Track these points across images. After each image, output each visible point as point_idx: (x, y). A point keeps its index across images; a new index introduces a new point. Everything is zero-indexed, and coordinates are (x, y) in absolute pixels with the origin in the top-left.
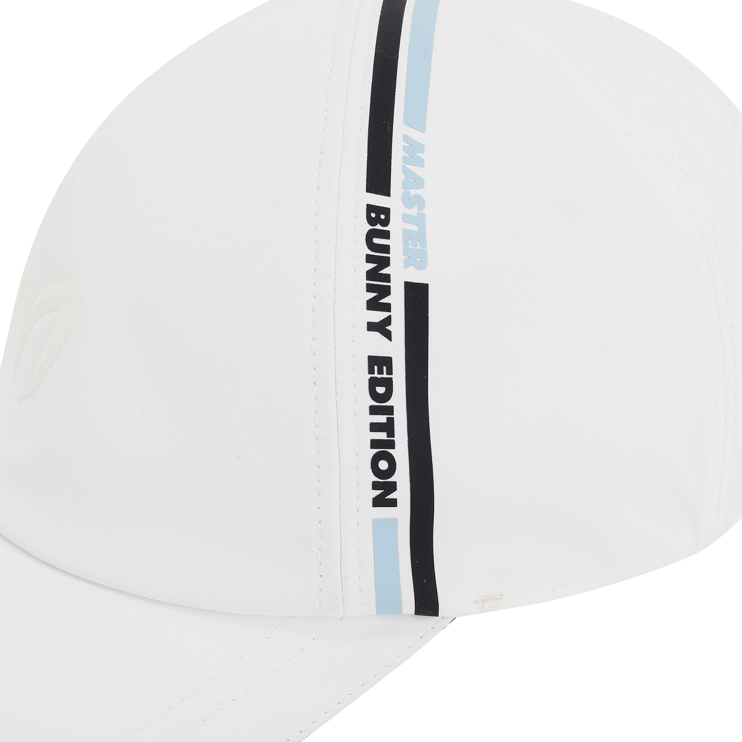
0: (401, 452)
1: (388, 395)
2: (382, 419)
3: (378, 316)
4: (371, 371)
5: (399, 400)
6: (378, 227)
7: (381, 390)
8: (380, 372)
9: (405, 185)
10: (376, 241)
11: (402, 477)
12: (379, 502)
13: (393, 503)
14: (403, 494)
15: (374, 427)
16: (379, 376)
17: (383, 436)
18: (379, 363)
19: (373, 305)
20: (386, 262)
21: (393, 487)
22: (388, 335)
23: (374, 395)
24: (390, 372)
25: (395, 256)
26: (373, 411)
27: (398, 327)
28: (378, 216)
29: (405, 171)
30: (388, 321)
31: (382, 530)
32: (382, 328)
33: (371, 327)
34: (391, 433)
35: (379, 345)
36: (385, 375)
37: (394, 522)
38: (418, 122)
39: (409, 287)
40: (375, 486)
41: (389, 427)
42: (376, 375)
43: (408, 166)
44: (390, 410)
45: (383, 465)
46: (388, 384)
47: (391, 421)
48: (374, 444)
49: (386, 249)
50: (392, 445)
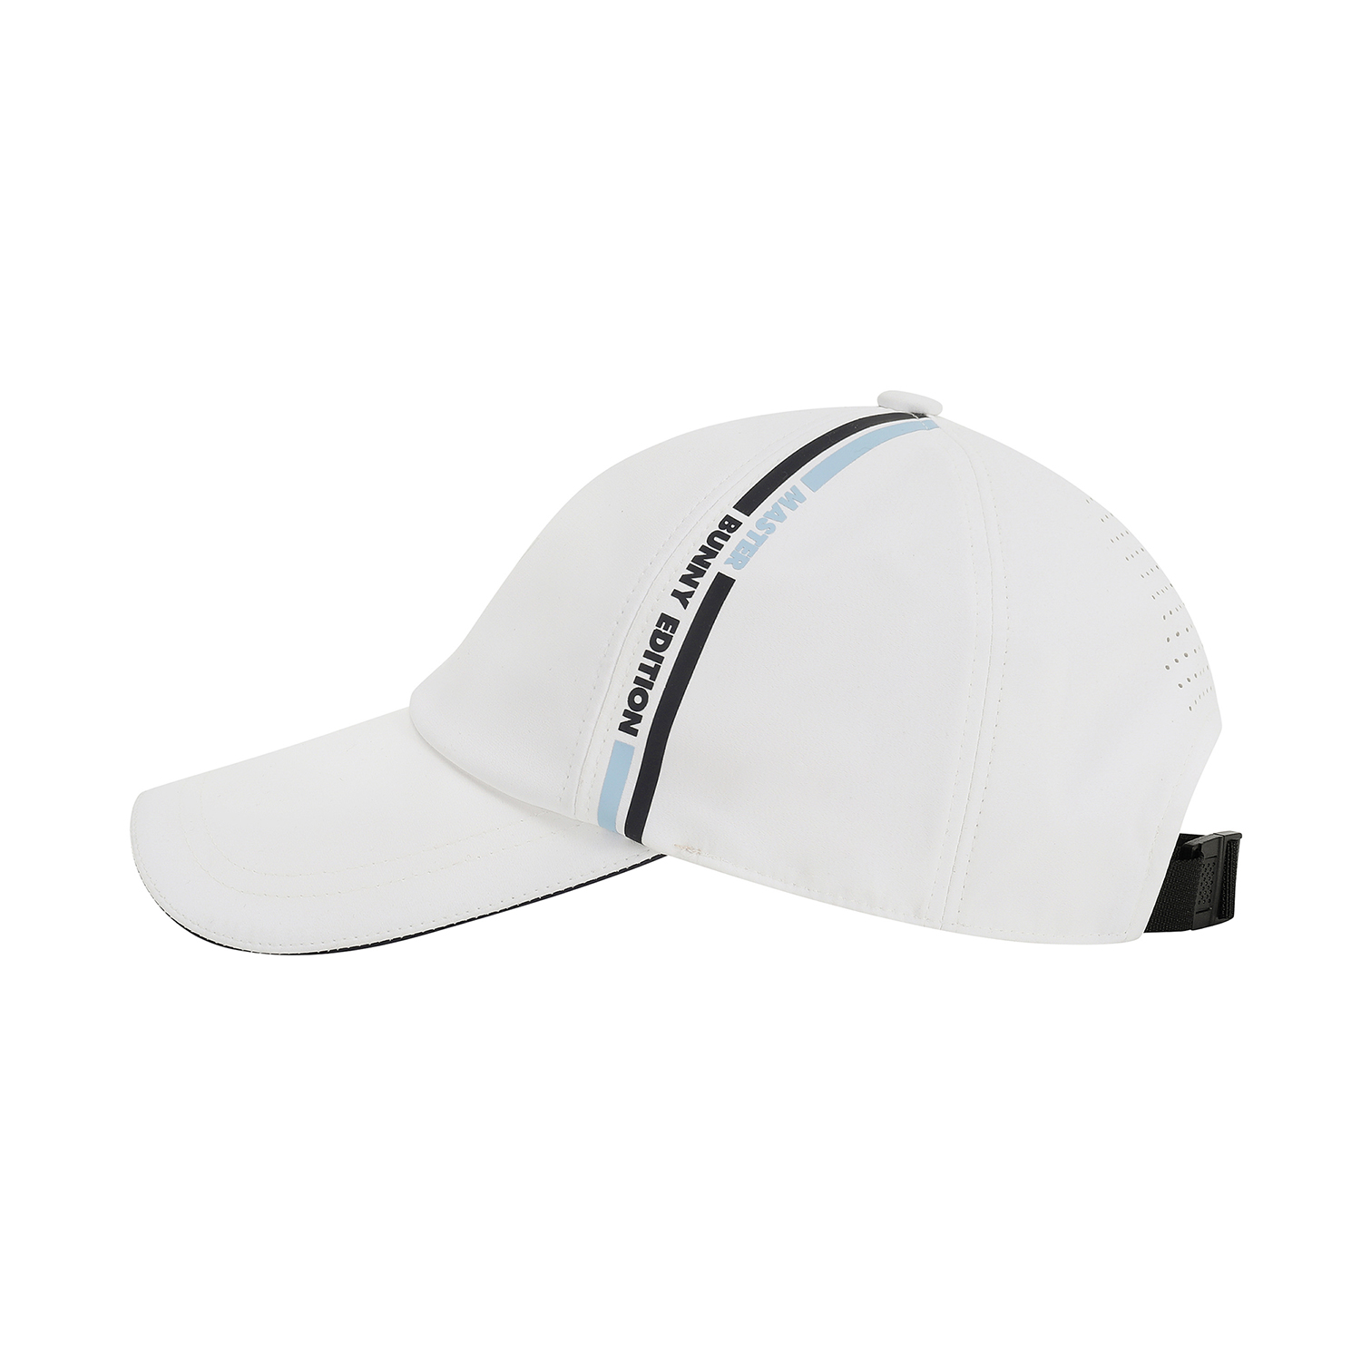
0: (655, 695)
1: (664, 648)
2: (651, 664)
3: (685, 588)
4: (659, 625)
5: (671, 656)
6: (725, 531)
7: (660, 642)
8: (666, 628)
9: (767, 515)
10: (716, 539)
11: (649, 714)
12: (625, 728)
13: (635, 733)
14: (644, 727)
15: (643, 668)
16: (664, 631)
17: (646, 677)
18: (668, 622)
19: (685, 579)
20: (714, 555)
21: (638, 719)
22: (685, 604)
23: (653, 643)
24: (673, 631)
25: (723, 554)
26: (647, 655)
27: (696, 602)
28: (729, 525)
29: (775, 506)
30: (691, 594)
31: (621, 752)
32: (683, 598)
33: (676, 594)
34: (654, 677)
35: (674, 608)
36: (668, 632)
37: (632, 749)
38: (815, 483)
39: (720, 577)
40: (626, 713)
41: (654, 672)
42: (661, 629)
43: (781, 506)
44: (660, 659)
45: (638, 700)
46: (668, 639)
47: (657, 668)
48: (638, 680)
49: (720, 547)
50: (650, 686)
